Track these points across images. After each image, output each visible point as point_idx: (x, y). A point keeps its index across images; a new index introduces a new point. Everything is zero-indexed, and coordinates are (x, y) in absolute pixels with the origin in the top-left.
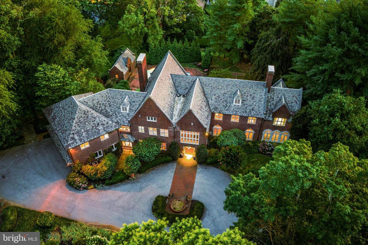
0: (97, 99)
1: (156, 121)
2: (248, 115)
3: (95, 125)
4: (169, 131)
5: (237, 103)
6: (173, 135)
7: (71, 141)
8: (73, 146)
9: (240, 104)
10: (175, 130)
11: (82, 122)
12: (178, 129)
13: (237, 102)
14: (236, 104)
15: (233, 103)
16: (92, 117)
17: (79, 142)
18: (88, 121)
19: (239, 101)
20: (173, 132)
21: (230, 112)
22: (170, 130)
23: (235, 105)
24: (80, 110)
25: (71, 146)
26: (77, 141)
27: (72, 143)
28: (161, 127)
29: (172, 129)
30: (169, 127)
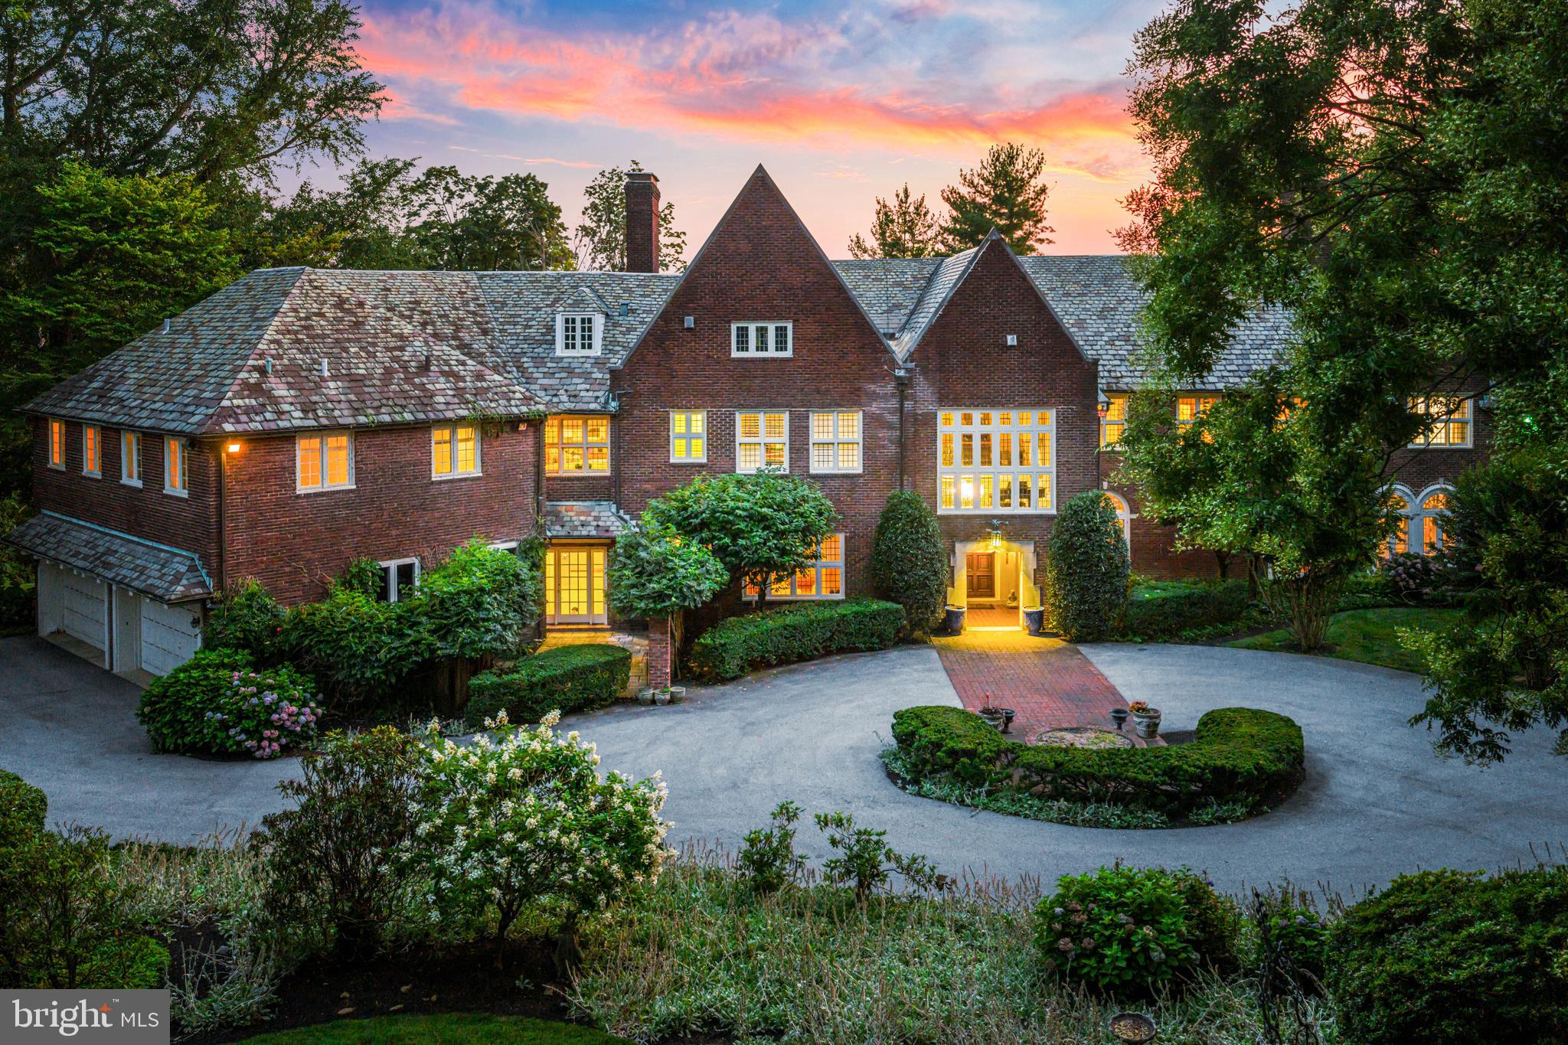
0: (411, 293)
1: (788, 354)
3: (405, 368)
6: (892, 450)
7: (238, 395)
8: (255, 426)
10: (909, 405)
11: (324, 336)
12: (924, 391)
16: (385, 331)
17: (298, 414)
18: (359, 340)
22: (874, 408)
24: (316, 288)
25: (239, 422)
26: (286, 407)
27: (249, 411)
28: (818, 397)
29: (885, 397)
30: (873, 387)
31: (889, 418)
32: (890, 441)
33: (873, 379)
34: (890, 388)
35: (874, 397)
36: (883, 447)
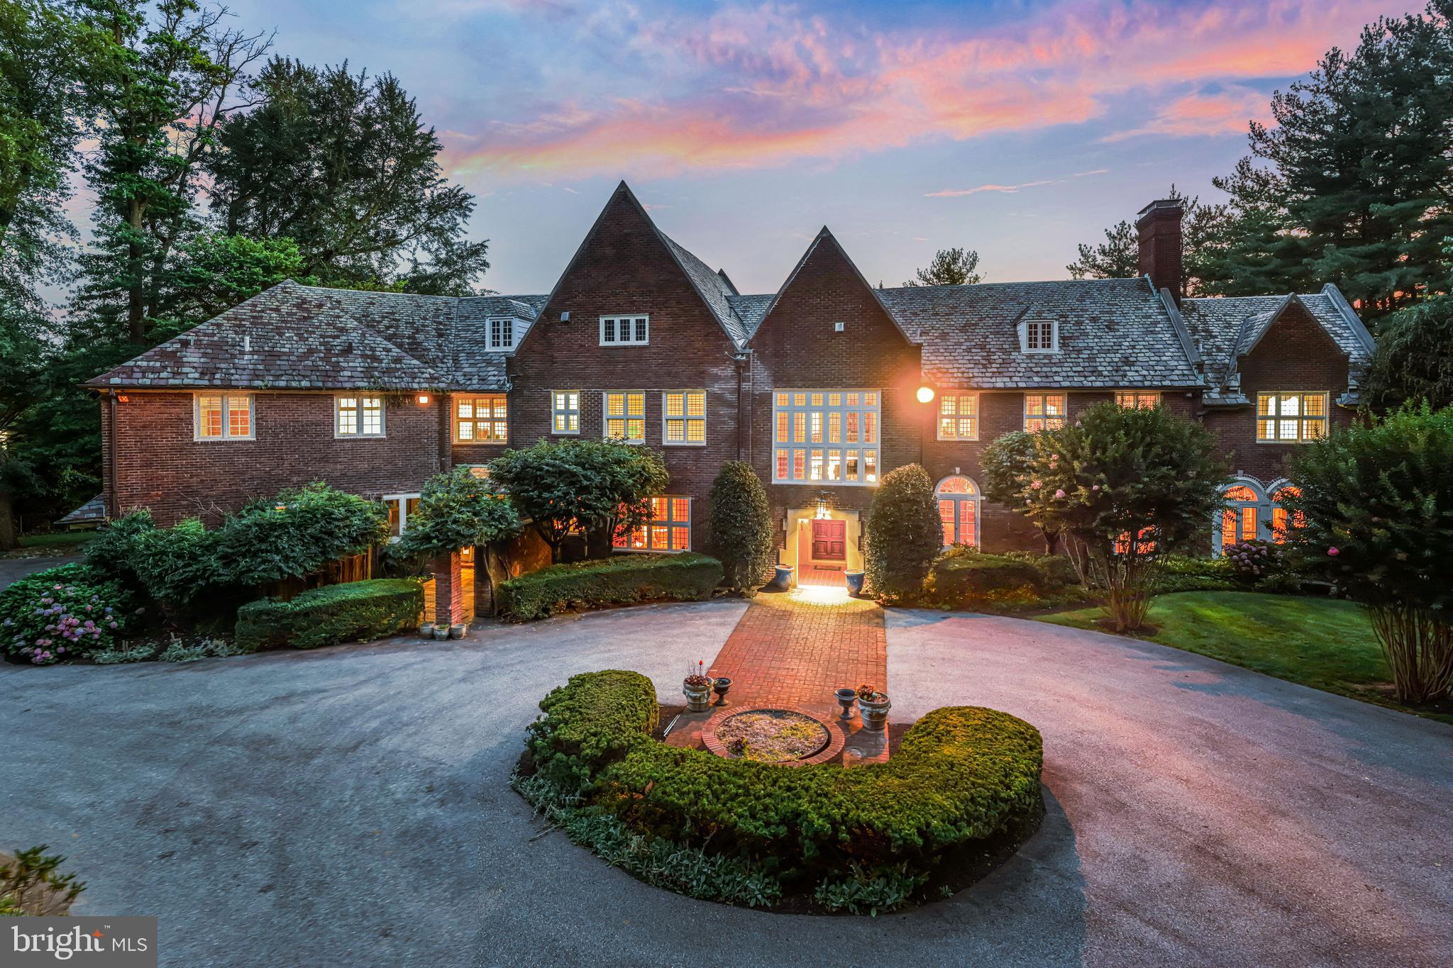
1: (645, 342)
2: (1112, 384)
3: (329, 350)
4: (713, 400)
5: (1040, 342)
6: (731, 425)
8: (144, 381)
9: (1055, 349)
10: (746, 386)
11: (267, 324)
12: (760, 375)
13: (1040, 336)
14: (1033, 351)
15: (1017, 348)
16: (329, 325)
17: (195, 375)
19: (1047, 329)
20: (729, 404)
21: (1015, 379)
22: (716, 388)
23: (1031, 357)
26: (186, 370)
27: (148, 370)
28: (669, 379)
29: (726, 379)
30: (715, 370)
31: (728, 396)
32: (730, 418)
33: (715, 363)
34: (729, 371)
35: (717, 378)
36: (724, 423)
